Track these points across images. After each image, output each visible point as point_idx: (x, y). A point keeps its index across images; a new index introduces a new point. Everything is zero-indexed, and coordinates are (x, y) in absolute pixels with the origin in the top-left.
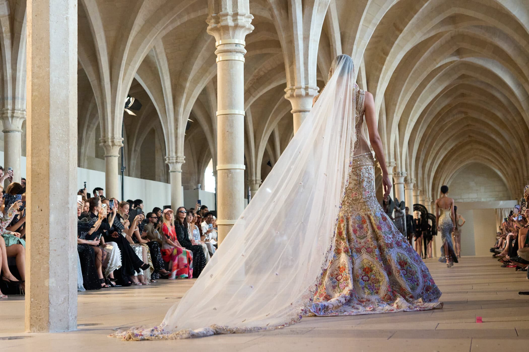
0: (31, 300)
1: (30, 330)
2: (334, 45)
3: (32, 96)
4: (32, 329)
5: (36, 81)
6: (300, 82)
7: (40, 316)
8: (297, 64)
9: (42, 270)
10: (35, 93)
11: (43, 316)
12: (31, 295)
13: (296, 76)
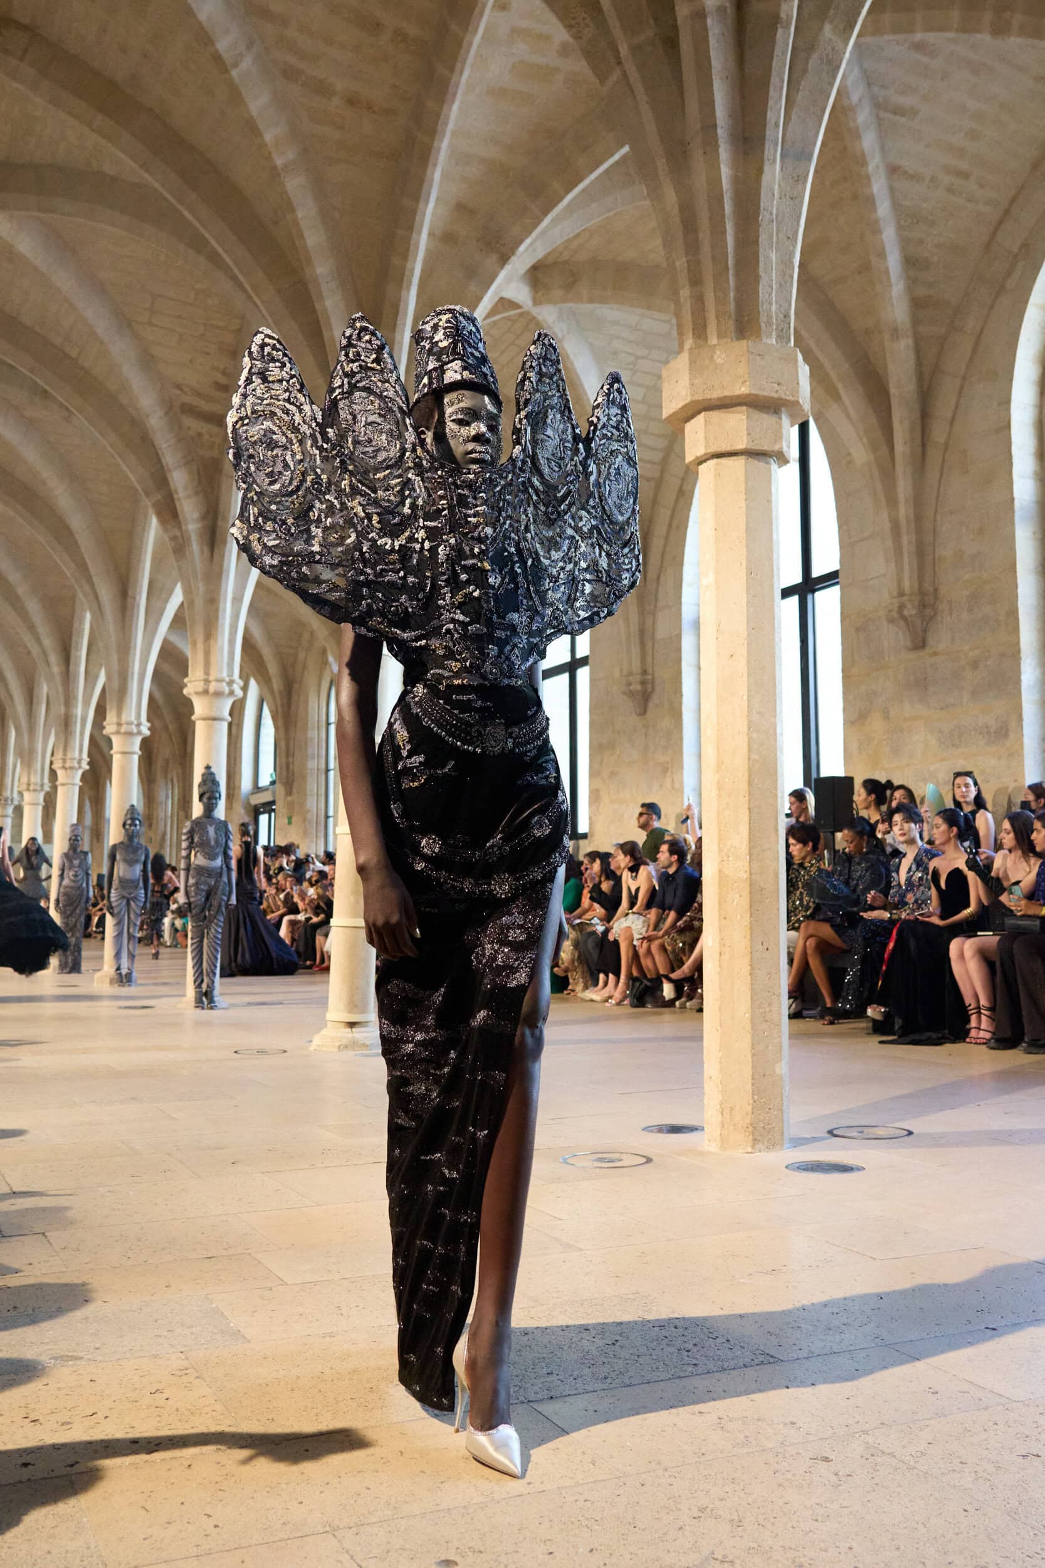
0: (753, 1098)
1: (753, 1147)
2: (137, 598)
3: (749, 759)
4: (757, 1146)
5: (755, 735)
6: (221, 670)
7: (769, 1124)
8: (219, 641)
9: (770, 1048)
10: (754, 756)
11: (774, 1124)
12: (753, 1091)
13: (213, 659)
